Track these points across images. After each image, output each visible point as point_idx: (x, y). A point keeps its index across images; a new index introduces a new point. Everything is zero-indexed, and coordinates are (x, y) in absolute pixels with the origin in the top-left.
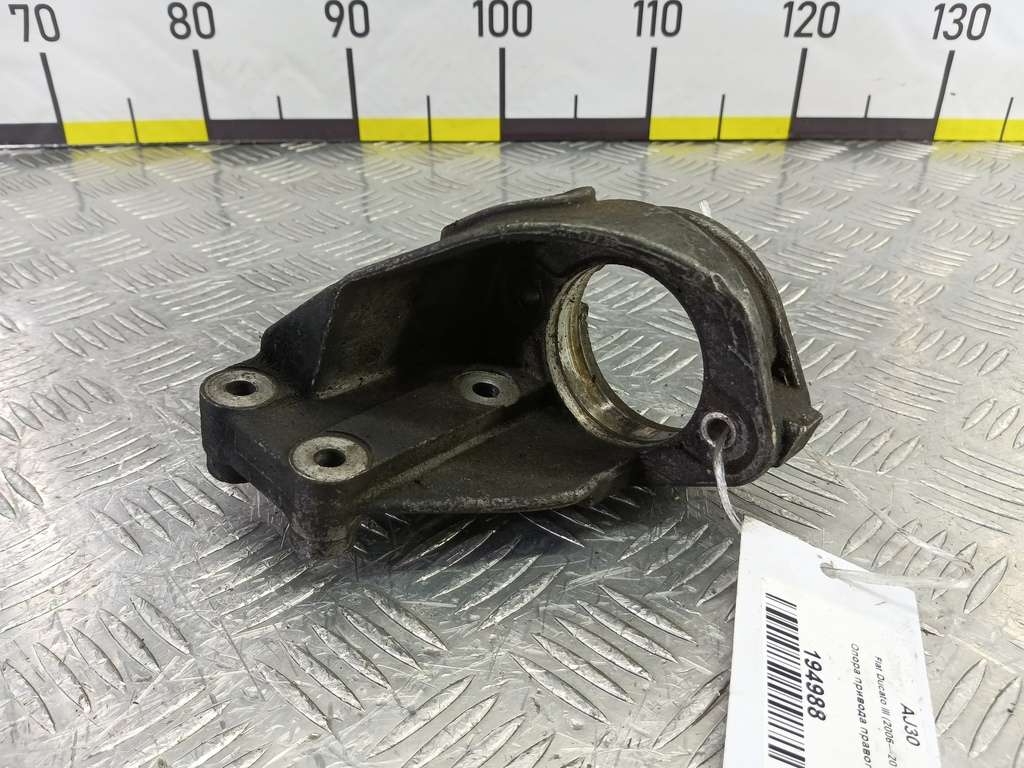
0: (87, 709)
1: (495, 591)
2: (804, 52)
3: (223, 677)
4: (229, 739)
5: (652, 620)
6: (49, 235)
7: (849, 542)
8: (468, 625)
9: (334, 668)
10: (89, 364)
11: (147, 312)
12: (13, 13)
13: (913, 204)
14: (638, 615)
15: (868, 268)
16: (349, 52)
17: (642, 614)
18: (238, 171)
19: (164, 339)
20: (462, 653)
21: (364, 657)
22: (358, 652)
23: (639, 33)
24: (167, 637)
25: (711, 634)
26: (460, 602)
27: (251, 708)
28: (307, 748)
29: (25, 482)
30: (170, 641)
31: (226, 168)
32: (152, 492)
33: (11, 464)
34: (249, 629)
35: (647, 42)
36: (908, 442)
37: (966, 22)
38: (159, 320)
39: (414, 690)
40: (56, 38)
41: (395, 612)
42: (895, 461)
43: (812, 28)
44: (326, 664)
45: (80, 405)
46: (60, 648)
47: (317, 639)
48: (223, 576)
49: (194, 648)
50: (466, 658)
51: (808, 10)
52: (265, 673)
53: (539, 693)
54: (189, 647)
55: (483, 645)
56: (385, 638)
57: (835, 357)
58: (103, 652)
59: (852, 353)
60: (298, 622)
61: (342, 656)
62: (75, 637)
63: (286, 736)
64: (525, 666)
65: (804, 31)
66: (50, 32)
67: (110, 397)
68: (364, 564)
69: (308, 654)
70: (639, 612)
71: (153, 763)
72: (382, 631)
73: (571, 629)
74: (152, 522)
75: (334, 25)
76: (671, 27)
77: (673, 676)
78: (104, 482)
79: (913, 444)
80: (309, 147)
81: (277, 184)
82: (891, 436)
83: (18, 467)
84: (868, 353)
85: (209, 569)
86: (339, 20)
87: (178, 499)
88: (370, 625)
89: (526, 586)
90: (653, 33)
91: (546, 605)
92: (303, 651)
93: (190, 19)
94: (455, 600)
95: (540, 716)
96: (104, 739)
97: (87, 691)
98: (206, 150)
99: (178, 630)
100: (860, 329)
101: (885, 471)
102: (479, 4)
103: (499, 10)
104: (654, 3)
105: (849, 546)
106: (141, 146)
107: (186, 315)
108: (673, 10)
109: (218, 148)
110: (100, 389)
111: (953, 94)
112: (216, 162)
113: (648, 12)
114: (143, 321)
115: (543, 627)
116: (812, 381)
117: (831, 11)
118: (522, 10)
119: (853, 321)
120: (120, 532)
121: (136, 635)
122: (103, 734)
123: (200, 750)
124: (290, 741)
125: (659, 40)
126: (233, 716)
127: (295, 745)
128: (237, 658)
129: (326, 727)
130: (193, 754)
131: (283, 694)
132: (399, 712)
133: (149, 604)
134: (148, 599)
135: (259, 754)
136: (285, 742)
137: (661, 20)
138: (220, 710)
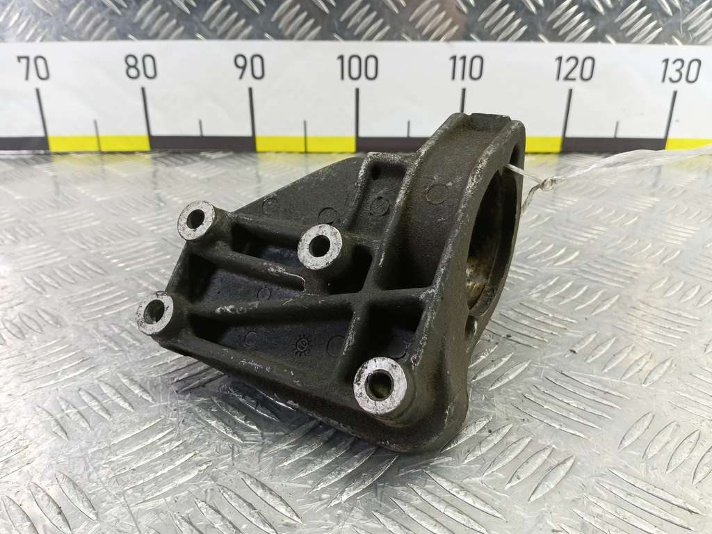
1: (343, 474)
2: (571, 91)
5: (469, 500)
6: (29, 210)
7: (623, 439)
8: (320, 503)
10: (46, 299)
11: (93, 263)
12: (19, 61)
13: (652, 195)
14: (458, 496)
15: (624, 238)
16: (250, 90)
17: (461, 495)
18: (169, 170)
19: (103, 282)
20: (314, 526)
21: (235, 527)
22: (230, 523)
23: (453, 78)
24: (80, 506)
25: (517, 512)
26: (314, 483)
30: (82, 509)
31: (161, 167)
32: (81, 393)
34: (144, 501)
35: (459, 84)
36: (664, 362)
37: (684, 71)
38: (101, 268)
40: (47, 78)
41: (262, 491)
42: (655, 377)
43: (576, 74)
44: (204, 532)
45: (35, 327)
47: (198, 511)
48: (128, 459)
49: (100, 516)
50: (317, 529)
51: (573, 62)
54: (97, 514)
55: (331, 519)
56: (253, 511)
57: (604, 299)
58: (27, 517)
59: (616, 297)
60: (184, 497)
61: (217, 526)
65: (571, 76)
66: (43, 74)
67: (58, 322)
68: (239, 451)
69: (190, 523)
70: (458, 493)
72: (250, 506)
73: (402, 507)
74: (79, 416)
75: (240, 71)
76: (475, 74)
78: (47, 384)
79: (668, 364)
80: (220, 155)
81: (196, 179)
82: (651, 357)
84: (629, 298)
85: (118, 452)
86: (244, 68)
87: (100, 398)
88: (241, 501)
89: (367, 471)
90: (463, 78)
91: (383, 487)
92: (186, 521)
93: (140, 66)
94: (311, 482)
98: (148, 156)
99: (89, 501)
100: (621, 280)
101: (648, 384)
102: (341, 57)
103: (355, 62)
104: (464, 58)
105: (624, 442)
106: (102, 153)
107: (121, 265)
108: (477, 62)
109: (157, 155)
110: (52, 316)
111: (677, 121)
112: (155, 164)
113: (459, 63)
114: (90, 269)
115: (381, 505)
116: (587, 317)
117: (589, 63)
118: (371, 62)
119: (616, 274)
120: (53, 423)
121: (56, 504)
125: (468, 83)
128: (133, 525)
133: (69, 479)
134: (68, 475)
137: (468, 69)
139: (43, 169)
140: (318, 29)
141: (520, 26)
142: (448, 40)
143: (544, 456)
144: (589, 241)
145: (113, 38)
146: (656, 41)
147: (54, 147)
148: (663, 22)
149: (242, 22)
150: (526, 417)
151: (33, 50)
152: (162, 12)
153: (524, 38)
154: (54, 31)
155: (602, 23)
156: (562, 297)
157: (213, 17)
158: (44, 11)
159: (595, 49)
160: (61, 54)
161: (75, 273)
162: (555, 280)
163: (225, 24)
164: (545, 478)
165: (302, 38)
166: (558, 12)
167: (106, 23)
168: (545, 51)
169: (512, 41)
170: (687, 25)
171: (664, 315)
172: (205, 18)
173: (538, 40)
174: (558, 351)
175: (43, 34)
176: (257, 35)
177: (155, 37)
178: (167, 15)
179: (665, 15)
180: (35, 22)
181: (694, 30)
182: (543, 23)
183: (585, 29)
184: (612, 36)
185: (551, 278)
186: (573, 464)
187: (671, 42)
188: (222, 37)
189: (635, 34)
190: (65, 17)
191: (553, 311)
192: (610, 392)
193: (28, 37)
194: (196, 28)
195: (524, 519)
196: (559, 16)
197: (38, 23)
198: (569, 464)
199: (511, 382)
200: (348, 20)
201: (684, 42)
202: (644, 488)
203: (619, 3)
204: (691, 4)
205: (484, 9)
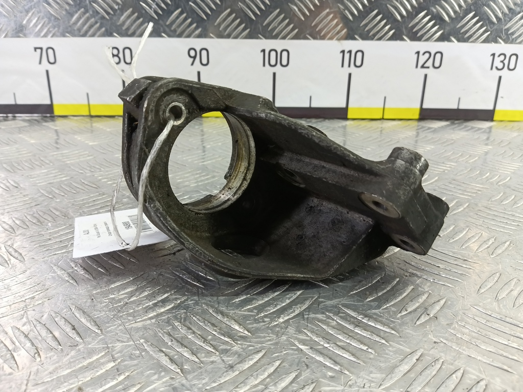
0: (38, 359)
1: (279, 307)
2: (426, 76)
3: (119, 345)
4: (122, 377)
5: (371, 323)
6: (41, 149)
8: (264, 324)
9: (185, 343)
10: (56, 202)
11: (90, 182)
12: (35, 51)
13: (487, 144)
14: (363, 320)
15: (469, 170)
16: (199, 73)
19: (97, 192)
20: (260, 337)
21: (203, 338)
22: (199, 335)
23: (343, 66)
24: (88, 325)
25: (407, 331)
26: (258, 312)
27: (135, 362)
28: (168, 384)
29: (16, 251)
30: (90, 327)
33: (9, 243)
34: (136, 322)
35: (346, 70)
36: (505, 242)
37: (506, 62)
38: (95, 184)
39: (232, 355)
40: (55, 63)
41: (220, 316)
42: (499, 251)
43: (429, 63)
44: (180, 340)
45: (50, 219)
46: (25, 329)
47: (174, 328)
48: (123, 296)
49: (103, 331)
50: (262, 340)
51: (427, 55)
52: (144, 344)
53: (307, 358)
54: (101, 330)
55: (272, 333)
56: (215, 328)
57: (458, 206)
58: (50, 331)
59: (467, 204)
60: (164, 319)
61: (190, 337)
62: (35, 323)
63: (156, 377)
64: (298, 345)
65: (426, 65)
66: (52, 60)
67: (66, 216)
68: (202, 293)
69: (170, 335)
70: (363, 319)
71: (75, 389)
72: (213, 325)
73: (323, 327)
75: (192, 59)
76: (358, 63)
77: (387, 351)
78: (60, 252)
79: (508, 243)
82: (495, 240)
83: (12, 244)
84: (476, 205)
85: (115, 293)
86: (195, 58)
88: (206, 322)
89: (296, 305)
90: (349, 66)
91: (308, 315)
92: (167, 334)
93: (121, 55)
94: (255, 311)
95: (308, 370)
96: (47, 375)
97: (39, 351)
99: (95, 322)
100: (470, 194)
101: (495, 255)
103: (273, 54)
104: (350, 52)
105: (481, 290)
106: (92, 117)
107: (109, 183)
108: (359, 55)
110: (61, 212)
111: (502, 97)
113: (347, 56)
114: (87, 185)
115: (307, 326)
117: (438, 56)
118: (285, 54)
119: (465, 191)
120: (66, 275)
121: (70, 324)
122: (46, 372)
123: (103, 383)
124: (158, 379)
125: (353, 69)
126: (125, 366)
127: (161, 382)
128: (128, 336)
129: (180, 373)
130: (99, 384)
131: (154, 355)
132: (224, 366)
133: (79, 309)
134: (79, 306)
135: (139, 386)
136: (155, 380)
137: (353, 60)
138: (117, 362)
139: (50, 124)
140: (248, 31)
141: (390, 30)
142: (339, 39)
143: (424, 297)
144: (444, 171)
145: (103, 35)
146: (486, 41)
147: (57, 112)
148: (491, 28)
149: (194, 25)
150: (408, 275)
151: (44, 43)
152: (138, 18)
153: (392, 38)
154: (61, 30)
155: (448, 28)
157: (173, 22)
158: (55, 16)
159: (443, 46)
160: (66, 46)
161: (76, 187)
163: (182, 27)
164: (426, 310)
165: (236, 37)
166: (416, 20)
167: (98, 25)
168: (408, 47)
169: (385, 40)
170: (508, 30)
171: (502, 215)
172: (168, 23)
173: (403, 40)
175: (53, 32)
176: (204, 35)
177: (132, 35)
178: (141, 20)
179: (492, 23)
180: (48, 23)
181: (513, 34)
182: (406, 28)
183: (436, 32)
184: (455, 38)
186: (445, 302)
187: (496, 42)
188: (180, 36)
189: (471, 36)
190: (69, 20)
192: (468, 259)
193: (42, 34)
194: (161, 29)
195: (413, 335)
196: (417, 23)
197: (51, 24)
198: (442, 302)
200: (269, 24)
201: (506, 41)
202: (498, 317)
203: (460, 14)
204: (510, 15)
205: (364, 18)
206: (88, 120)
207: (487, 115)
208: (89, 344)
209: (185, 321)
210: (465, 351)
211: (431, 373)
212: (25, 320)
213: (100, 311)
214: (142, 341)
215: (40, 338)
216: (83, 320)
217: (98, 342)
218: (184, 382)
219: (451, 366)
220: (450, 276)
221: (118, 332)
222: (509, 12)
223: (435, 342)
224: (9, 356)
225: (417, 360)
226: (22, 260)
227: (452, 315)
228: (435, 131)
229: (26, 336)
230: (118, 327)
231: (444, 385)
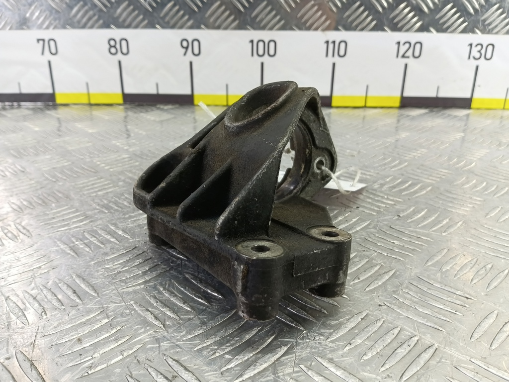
0: (45, 317)
2: (406, 65)
3: (112, 306)
4: (114, 331)
6: (45, 136)
7: (428, 261)
9: (168, 304)
10: (59, 185)
11: (89, 166)
12: (38, 42)
15: (438, 155)
16: (191, 63)
18: (136, 115)
19: (96, 176)
21: (183, 300)
22: (180, 298)
23: (327, 55)
24: (87, 289)
25: (357, 296)
27: (126, 319)
28: (153, 336)
29: (24, 228)
30: (88, 291)
31: (130, 113)
32: (85, 233)
33: (18, 221)
34: (127, 287)
35: (330, 60)
36: (458, 222)
37: (483, 52)
38: (94, 169)
39: (207, 314)
40: (56, 54)
41: (199, 283)
42: (451, 230)
43: (410, 53)
44: (164, 302)
45: (53, 200)
46: (34, 292)
47: (160, 292)
48: (116, 266)
49: (100, 294)
51: (407, 45)
52: (134, 305)
54: (98, 294)
56: (194, 293)
57: (421, 189)
58: (55, 295)
59: (430, 188)
60: (151, 285)
61: (172, 299)
62: (42, 288)
63: (143, 330)
65: (406, 55)
66: (53, 51)
67: (67, 197)
68: (185, 263)
69: (156, 298)
71: (75, 339)
74: (84, 245)
75: (184, 50)
76: (342, 53)
78: (62, 229)
79: (460, 223)
80: (170, 107)
81: (154, 121)
82: (449, 220)
83: (21, 222)
84: (439, 188)
85: (110, 264)
86: (187, 48)
87: (97, 236)
88: (187, 288)
90: (333, 55)
92: (153, 297)
93: (118, 46)
96: (52, 329)
97: (46, 310)
98: (121, 107)
100: (434, 178)
101: (447, 233)
102: (252, 42)
103: (261, 45)
104: (334, 42)
105: (428, 262)
106: (91, 105)
107: (107, 167)
108: (343, 45)
109: (128, 106)
110: (63, 194)
111: (479, 86)
112: (126, 112)
113: (331, 46)
114: (87, 170)
116: (410, 198)
117: (418, 46)
118: (272, 45)
119: (431, 176)
120: (68, 248)
121: (72, 289)
122: (52, 327)
123: (99, 335)
124: (144, 332)
125: (337, 59)
126: (116, 322)
127: (146, 334)
128: (121, 299)
129: (163, 327)
130: (95, 336)
131: (142, 313)
132: (199, 322)
133: (79, 276)
134: (79, 274)
135: (128, 337)
136: (141, 333)
137: (337, 50)
138: (110, 319)
139: (52, 113)
140: (237, 22)
141: (372, 21)
142: (324, 30)
143: (376, 268)
144: (415, 157)
145: (101, 27)
146: (464, 31)
147: (59, 100)
148: (468, 18)
149: (186, 17)
150: (366, 249)
151: (46, 34)
152: (133, 10)
153: (374, 29)
154: (62, 22)
155: (427, 19)
156: (394, 187)
157: (167, 14)
158: (55, 9)
159: (422, 36)
160: (66, 37)
161: (77, 172)
162: (390, 178)
163: (175, 19)
164: (376, 280)
165: (226, 28)
166: (397, 12)
167: (96, 17)
168: (388, 38)
169: (367, 31)
170: (485, 21)
172: (162, 15)
173: (384, 30)
174: (389, 216)
175: (55, 24)
176: (196, 26)
177: (128, 27)
178: (136, 12)
179: (469, 14)
180: (50, 16)
181: (489, 24)
182: (387, 19)
183: (416, 23)
184: (434, 28)
185: (388, 177)
186: (394, 273)
187: (473, 32)
188: (173, 27)
189: (449, 27)
190: (69, 13)
191: (387, 195)
192: (421, 237)
193: (45, 26)
194: (156, 21)
195: (361, 299)
196: (398, 15)
197: (52, 17)
198: (392, 273)
199: (357, 231)
200: (257, 16)
201: (483, 32)
202: (439, 286)
203: (438, 5)
204: (487, 6)
205: (347, 9)
206: (87, 108)
207: (465, 103)
208: (88, 305)
209: (169, 286)
210: (405, 313)
211: (372, 329)
212: (33, 285)
213: (97, 278)
214: (132, 302)
215: (46, 300)
216: (83, 286)
217: (95, 303)
218: (166, 334)
219: (390, 325)
220: (403, 251)
221: (112, 295)
222: (486, 3)
223: (380, 305)
224: (20, 314)
225: (362, 319)
226: (30, 235)
227: (398, 283)
228: (413, 118)
229: (35, 298)
230: (112, 291)
231: (381, 339)
